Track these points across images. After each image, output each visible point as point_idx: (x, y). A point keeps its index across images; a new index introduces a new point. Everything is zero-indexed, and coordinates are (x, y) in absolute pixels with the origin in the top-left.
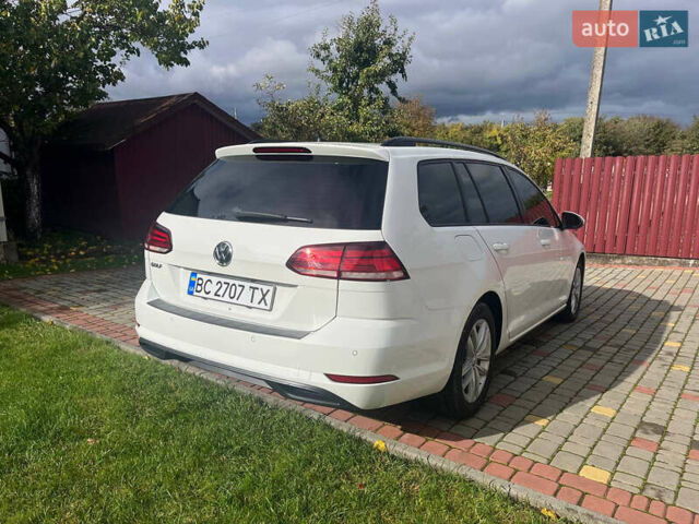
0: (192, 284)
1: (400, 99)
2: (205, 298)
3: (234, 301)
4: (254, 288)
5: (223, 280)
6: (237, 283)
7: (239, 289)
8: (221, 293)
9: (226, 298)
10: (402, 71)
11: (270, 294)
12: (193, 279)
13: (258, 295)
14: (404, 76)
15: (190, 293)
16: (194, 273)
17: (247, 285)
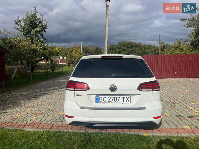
0: (97, 99)
1: (44, 39)
2: (104, 103)
3: (117, 102)
4: (123, 97)
5: (111, 96)
6: (117, 96)
7: (118, 98)
8: (111, 100)
9: (113, 101)
10: (45, 31)
11: (130, 98)
12: (97, 97)
13: (125, 99)
14: (45, 32)
15: (97, 102)
16: (97, 95)
17: (121, 97)
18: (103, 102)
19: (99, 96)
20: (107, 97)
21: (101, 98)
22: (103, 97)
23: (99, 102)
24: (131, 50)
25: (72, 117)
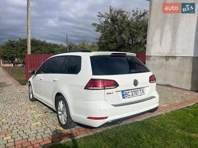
0: (123, 95)
7: (137, 91)
8: (133, 94)
11: (144, 90)
13: (142, 91)
16: (123, 92)
17: (139, 90)
18: (128, 97)
19: (125, 92)
20: (130, 91)
21: (126, 94)
22: (127, 92)
23: (125, 97)
24: (36, 48)
25: (106, 118)
